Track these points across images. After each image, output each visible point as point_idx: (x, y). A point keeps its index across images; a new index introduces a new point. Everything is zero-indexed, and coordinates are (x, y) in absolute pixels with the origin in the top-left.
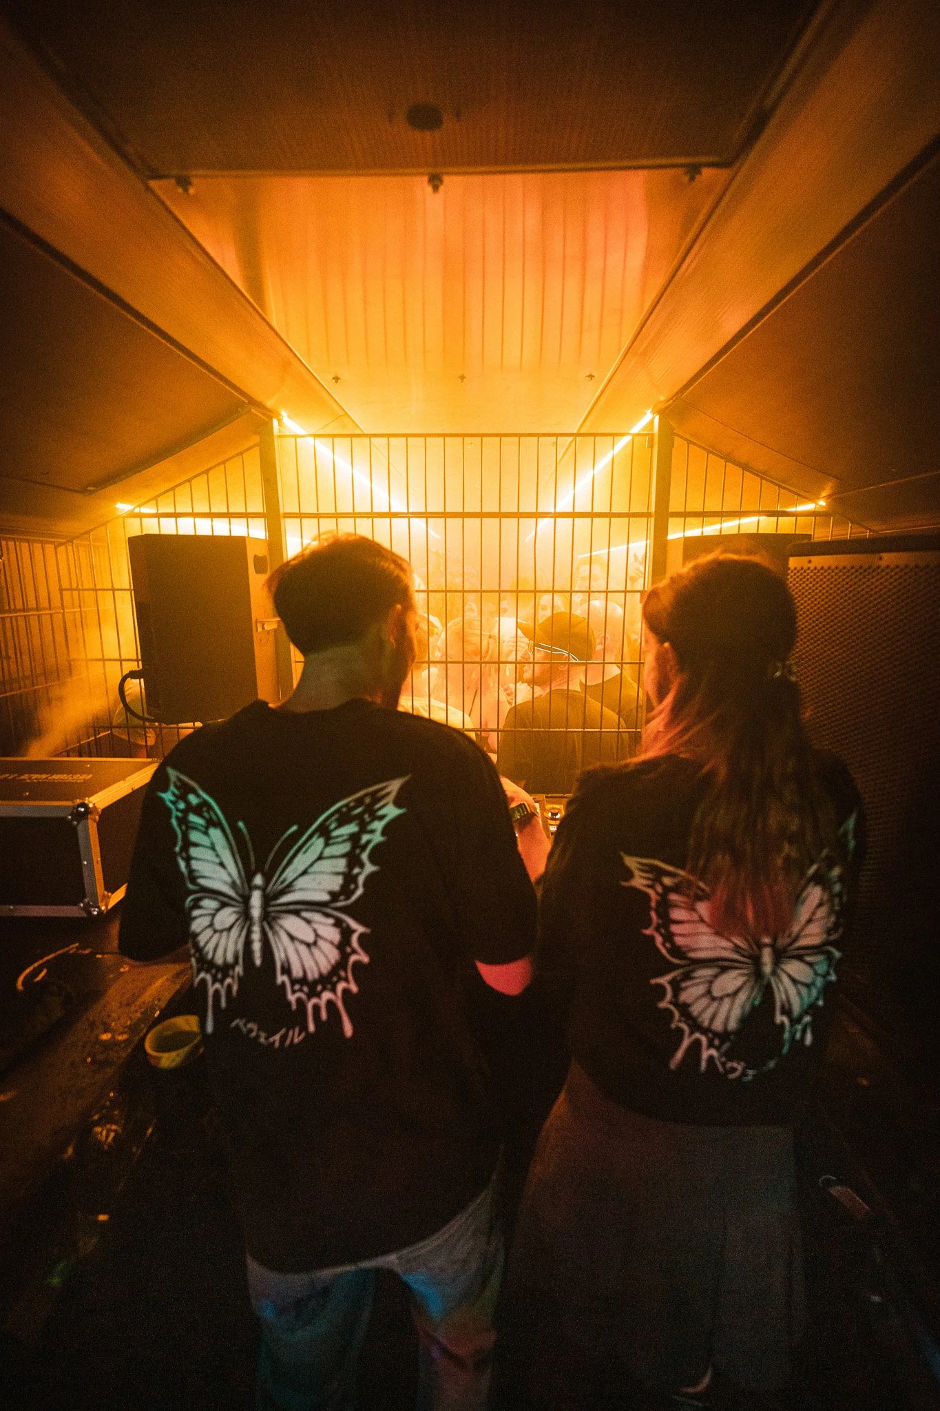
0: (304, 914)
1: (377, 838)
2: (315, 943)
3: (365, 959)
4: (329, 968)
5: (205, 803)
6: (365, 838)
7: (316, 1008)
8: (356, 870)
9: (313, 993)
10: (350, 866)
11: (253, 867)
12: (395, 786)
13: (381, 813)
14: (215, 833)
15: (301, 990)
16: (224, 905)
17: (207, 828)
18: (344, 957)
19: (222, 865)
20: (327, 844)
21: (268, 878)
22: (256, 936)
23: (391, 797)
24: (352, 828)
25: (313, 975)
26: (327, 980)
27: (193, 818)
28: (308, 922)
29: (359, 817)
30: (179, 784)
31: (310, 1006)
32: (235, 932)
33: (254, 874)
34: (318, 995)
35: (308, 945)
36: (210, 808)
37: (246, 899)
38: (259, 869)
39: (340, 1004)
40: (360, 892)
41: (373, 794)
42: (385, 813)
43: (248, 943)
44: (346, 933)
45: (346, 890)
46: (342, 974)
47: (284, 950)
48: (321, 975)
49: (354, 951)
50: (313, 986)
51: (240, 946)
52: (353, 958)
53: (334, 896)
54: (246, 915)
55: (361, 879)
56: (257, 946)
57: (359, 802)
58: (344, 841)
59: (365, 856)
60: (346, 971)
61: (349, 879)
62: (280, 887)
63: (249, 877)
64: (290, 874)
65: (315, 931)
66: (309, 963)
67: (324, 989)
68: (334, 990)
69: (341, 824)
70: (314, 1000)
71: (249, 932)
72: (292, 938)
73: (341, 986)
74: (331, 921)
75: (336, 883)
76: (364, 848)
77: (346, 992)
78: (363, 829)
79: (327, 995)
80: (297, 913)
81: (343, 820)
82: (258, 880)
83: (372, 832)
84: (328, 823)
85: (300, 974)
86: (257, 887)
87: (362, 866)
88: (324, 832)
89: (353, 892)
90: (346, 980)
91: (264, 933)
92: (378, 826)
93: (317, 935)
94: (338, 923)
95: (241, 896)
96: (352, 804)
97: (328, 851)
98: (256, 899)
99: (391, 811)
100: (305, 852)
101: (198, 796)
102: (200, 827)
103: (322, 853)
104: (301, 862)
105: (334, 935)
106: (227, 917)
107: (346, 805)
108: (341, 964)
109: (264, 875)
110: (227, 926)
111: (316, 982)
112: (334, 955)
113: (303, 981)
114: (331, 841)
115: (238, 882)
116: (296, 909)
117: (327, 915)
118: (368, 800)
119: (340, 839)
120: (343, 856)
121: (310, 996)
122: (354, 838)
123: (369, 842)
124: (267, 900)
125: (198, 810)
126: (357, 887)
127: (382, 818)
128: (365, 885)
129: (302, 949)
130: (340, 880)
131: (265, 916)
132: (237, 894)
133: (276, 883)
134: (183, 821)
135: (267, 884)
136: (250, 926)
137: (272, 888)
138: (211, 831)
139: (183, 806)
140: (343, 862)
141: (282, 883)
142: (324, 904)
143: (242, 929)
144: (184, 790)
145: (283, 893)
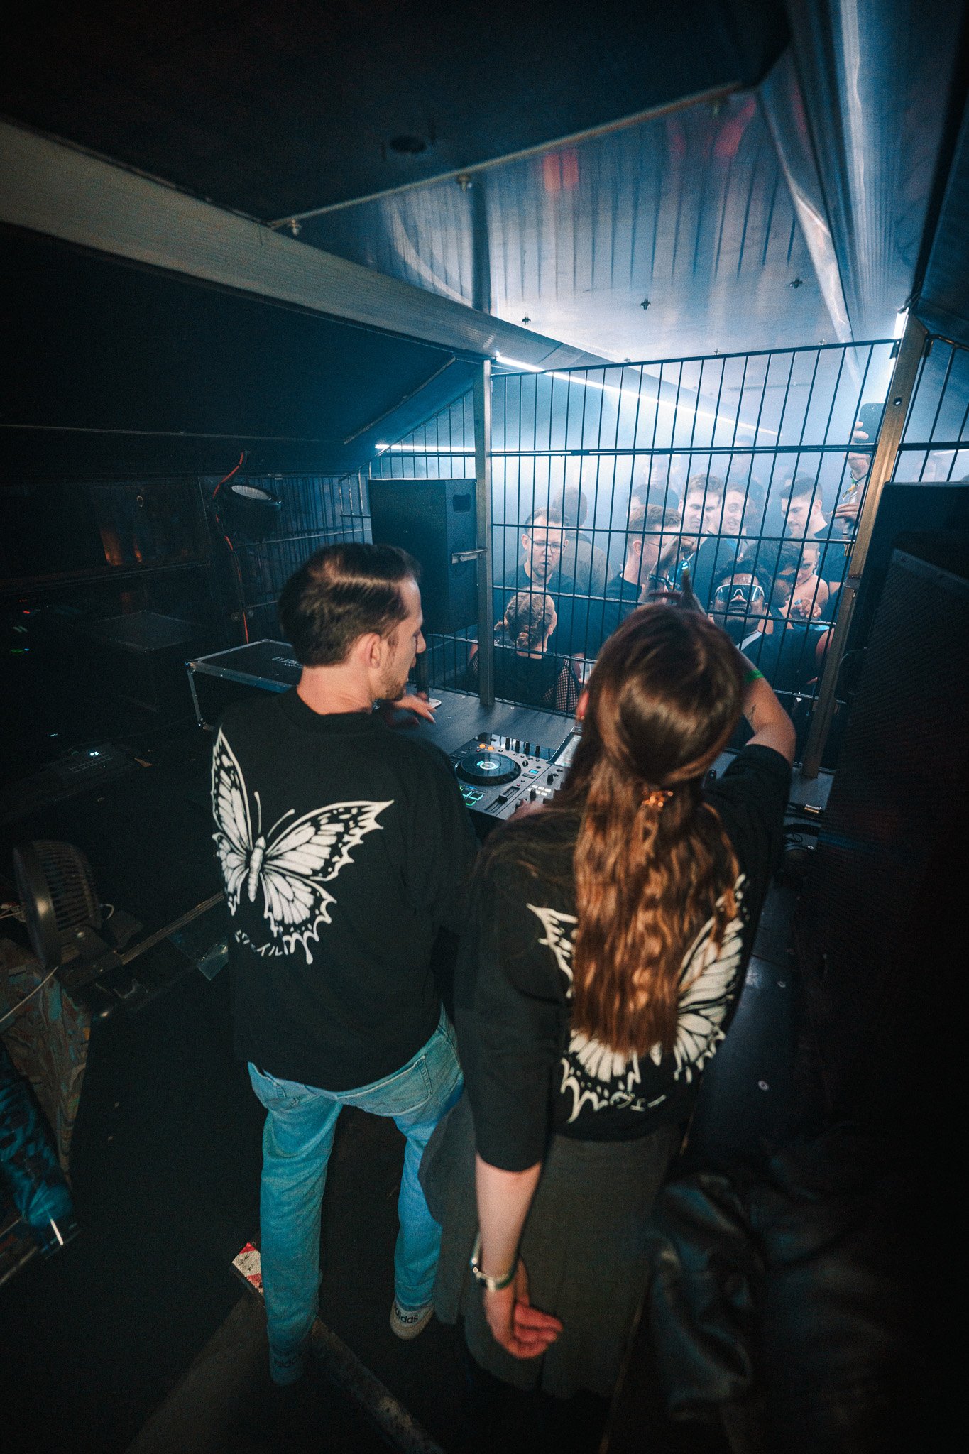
0: (289, 879)
1: (357, 841)
2: (293, 902)
3: (329, 920)
4: (301, 921)
5: (233, 768)
6: (346, 838)
8: (336, 859)
9: (287, 932)
10: (332, 855)
11: (259, 831)
12: (377, 807)
13: (361, 824)
14: (236, 793)
16: (232, 851)
17: (230, 787)
18: (312, 917)
19: (235, 821)
20: (316, 834)
21: (269, 843)
22: (253, 881)
23: (374, 815)
24: (339, 828)
25: (289, 920)
26: (298, 927)
27: (223, 774)
28: (291, 885)
29: (346, 822)
30: (221, 744)
32: (237, 872)
33: (259, 836)
34: (290, 935)
35: (287, 901)
36: (235, 771)
37: (249, 854)
38: (264, 833)
39: (305, 944)
40: (335, 874)
41: (359, 808)
42: (366, 824)
43: (245, 884)
44: (318, 900)
45: (324, 871)
46: (310, 928)
47: (271, 896)
48: (295, 921)
49: (321, 914)
50: (285, 928)
51: (240, 883)
52: (319, 919)
53: (314, 873)
54: (247, 864)
55: (338, 867)
56: (252, 888)
57: (348, 810)
58: (330, 836)
59: (345, 850)
60: (312, 926)
61: (329, 863)
62: (276, 853)
63: (255, 838)
64: (283, 846)
65: (294, 893)
67: (296, 931)
68: (302, 934)
69: (330, 821)
70: (286, 938)
71: (247, 877)
72: (278, 892)
73: (307, 934)
74: (309, 890)
75: (319, 864)
76: (344, 844)
77: (311, 938)
78: (347, 831)
79: (297, 936)
80: (284, 876)
81: (334, 819)
82: (261, 842)
83: (352, 835)
84: (319, 819)
85: (280, 917)
86: (259, 846)
87: (341, 856)
88: (315, 823)
89: (330, 873)
90: (312, 932)
91: (259, 881)
92: (358, 833)
93: (295, 896)
94: (314, 892)
95: (246, 850)
96: (343, 811)
97: (316, 839)
98: (257, 856)
99: (370, 825)
100: (296, 834)
101: (229, 758)
102: (227, 785)
103: (310, 839)
104: (293, 840)
105: (310, 900)
106: (233, 860)
107: (337, 809)
108: (309, 921)
109: (267, 838)
110: (233, 866)
111: (291, 925)
112: (306, 914)
114: (320, 833)
115: (245, 838)
116: (283, 873)
117: (306, 885)
118: (354, 811)
119: (327, 833)
121: (281, 936)
122: (339, 836)
123: (348, 842)
124: (266, 859)
125: (229, 770)
126: (333, 870)
127: (362, 828)
128: (340, 870)
129: (284, 901)
130: (322, 863)
131: (262, 870)
132: (242, 847)
133: (274, 848)
134: (218, 774)
135: (268, 846)
136: (249, 872)
137: (270, 852)
138: (234, 790)
139: (218, 763)
140: (328, 850)
141: (278, 850)
142: (307, 877)
143: (242, 872)
144: (223, 750)
145: (276, 857)
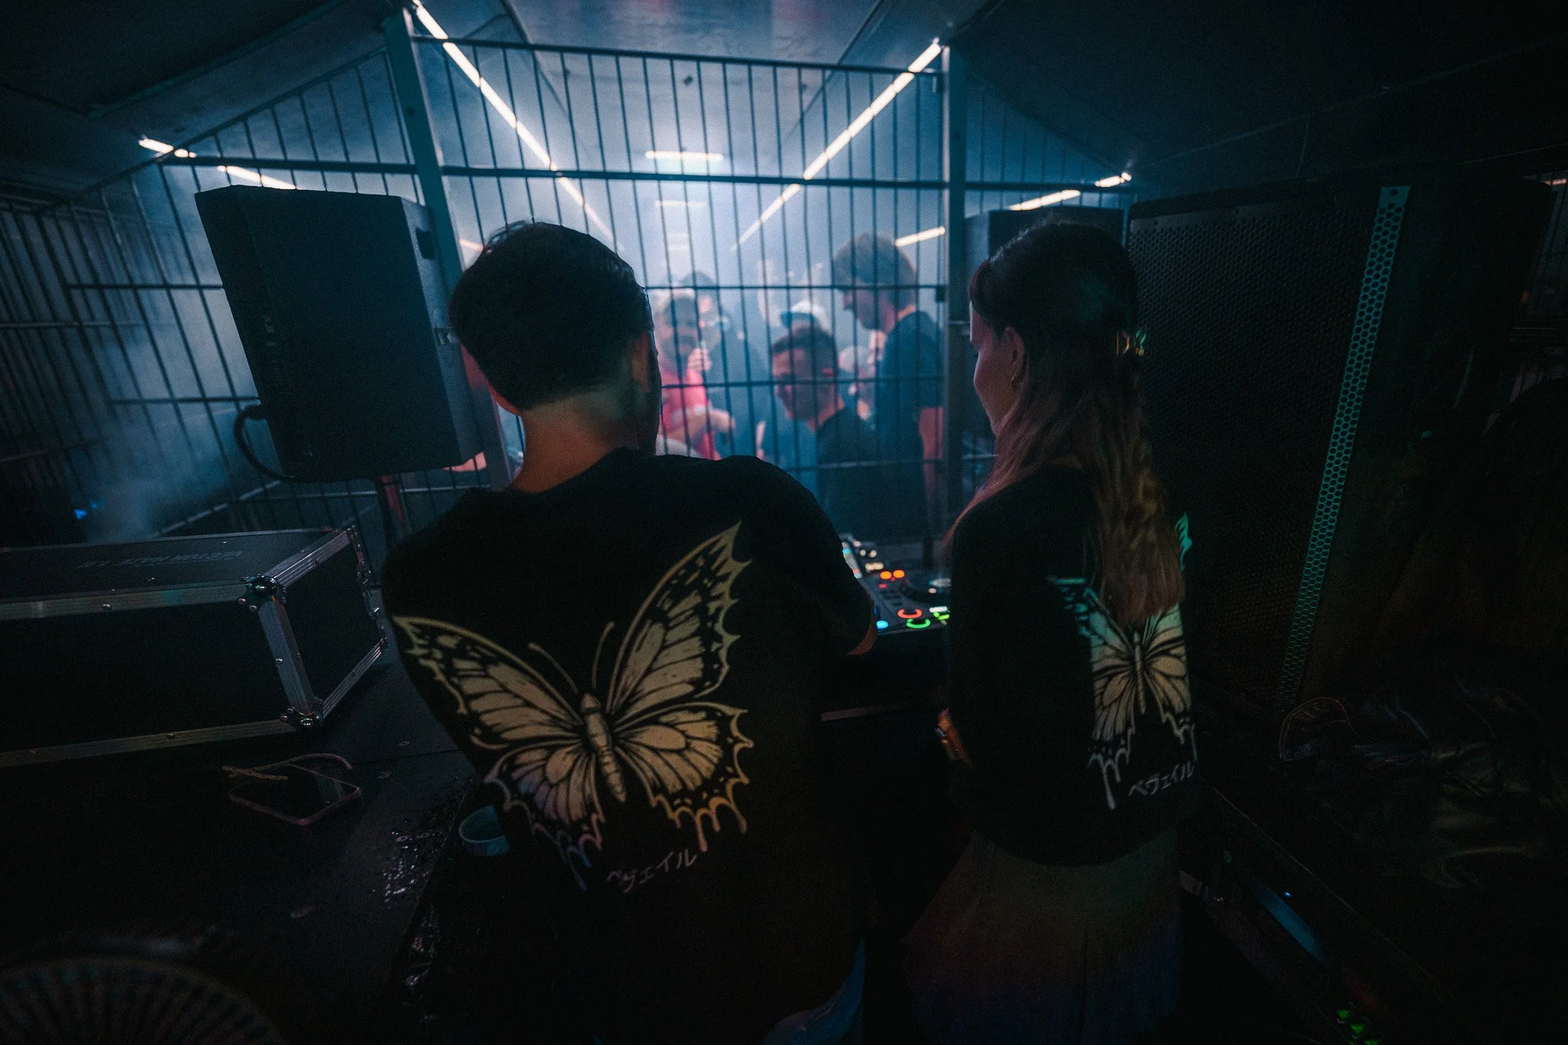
0: (664, 719)
1: (728, 602)
2: (688, 746)
3: (750, 744)
4: (712, 768)
5: (466, 640)
6: (713, 606)
7: (706, 819)
8: (715, 646)
9: (699, 803)
10: (706, 643)
11: (576, 690)
12: (728, 538)
13: (721, 572)
14: (500, 672)
15: (683, 804)
16: (552, 750)
17: (485, 669)
18: (727, 749)
19: (528, 704)
20: (668, 629)
21: (601, 695)
22: (610, 768)
23: (727, 553)
24: (693, 600)
25: (693, 782)
26: (712, 785)
27: (462, 664)
28: (671, 725)
29: (698, 585)
30: (418, 631)
31: (697, 819)
32: (577, 778)
33: (580, 698)
34: (706, 805)
35: (679, 752)
36: (474, 643)
37: (582, 732)
38: (586, 688)
39: (733, 806)
40: (726, 669)
41: (704, 553)
42: (728, 571)
43: (601, 779)
44: (723, 722)
45: (710, 674)
46: (730, 769)
47: (649, 766)
48: (704, 779)
49: (737, 741)
50: (696, 797)
51: (591, 790)
52: (737, 748)
53: (698, 684)
54: (588, 748)
55: (723, 654)
56: (615, 779)
57: (691, 567)
58: (687, 619)
59: (719, 627)
60: (732, 765)
61: (709, 659)
62: (623, 700)
63: (576, 703)
64: (629, 680)
65: (683, 732)
66: (686, 771)
67: (711, 795)
68: (723, 794)
69: (676, 599)
70: (702, 811)
71: (599, 767)
72: (655, 751)
73: (730, 784)
74: (702, 715)
75: (695, 669)
76: (714, 618)
77: (737, 788)
78: (707, 597)
79: (715, 802)
80: (655, 721)
81: (678, 593)
82: (589, 702)
83: (719, 597)
84: (659, 605)
85: (679, 787)
86: (590, 711)
87: (719, 639)
88: (657, 615)
89: (718, 671)
90: (736, 775)
91: (619, 760)
92: (724, 587)
93: (687, 737)
94: (711, 714)
95: (574, 729)
96: (682, 573)
97: (673, 636)
98: (595, 725)
99: (735, 568)
100: (639, 649)
101: (452, 634)
102: (476, 673)
103: (664, 641)
104: (639, 661)
105: (709, 729)
106: (561, 763)
107: (675, 576)
108: (726, 759)
109: (594, 694)
110: (564, 773)
111: (699, 790)
112: (713, 752)
113: (684, 792)
114: (671, 624)
115: (563, 716)
116: (653, 718)
117: (695, 710)
118: (701, 562)
119: (682, 618)
120: (693, 635)
121: (695, 808)
122: (700, 610)
123: (719, 610)
124: (610, 721)
125: (461, 652)
126: (721, 665)
127: (725, 577)
128: (729, 661)
129: (673, 759)
130: (699, 664)
131: (615, 740)
132: (566, 730)
133: (614, 696)
134: (450, 671)
135: (604, 702)
136: (597, 758)
137: (613, 703)
138: (493, 670)
139: (438, 655)
140: (696, 642)
141: (623, 693)
142: (687, 698)
143: (587, 767)
144: (430, 635)
145: (628, 704)
